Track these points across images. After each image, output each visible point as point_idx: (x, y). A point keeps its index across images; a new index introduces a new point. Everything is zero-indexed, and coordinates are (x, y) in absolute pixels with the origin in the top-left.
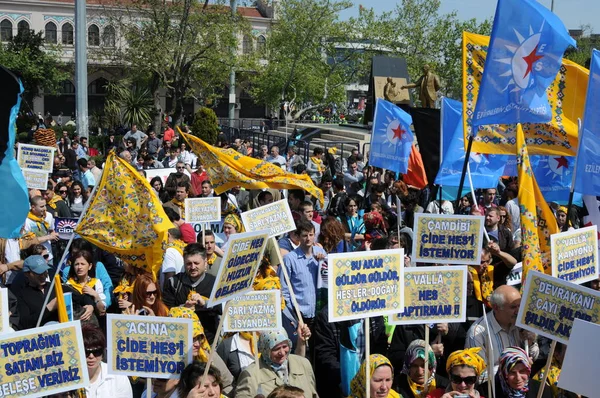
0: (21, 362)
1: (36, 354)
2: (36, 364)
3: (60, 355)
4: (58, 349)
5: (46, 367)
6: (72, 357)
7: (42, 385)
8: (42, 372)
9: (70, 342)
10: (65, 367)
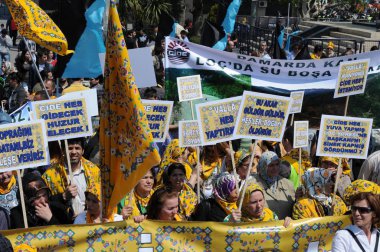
0: (7, 145)
1: (16, 140)
2: (16, 147)
3: (32, 141)
4: (30, 138)
5: (22, 149)
6: (39, 143)
7: (20, 161)
8: (20, 152)
9: (38, 133)
10: (35, 150)
